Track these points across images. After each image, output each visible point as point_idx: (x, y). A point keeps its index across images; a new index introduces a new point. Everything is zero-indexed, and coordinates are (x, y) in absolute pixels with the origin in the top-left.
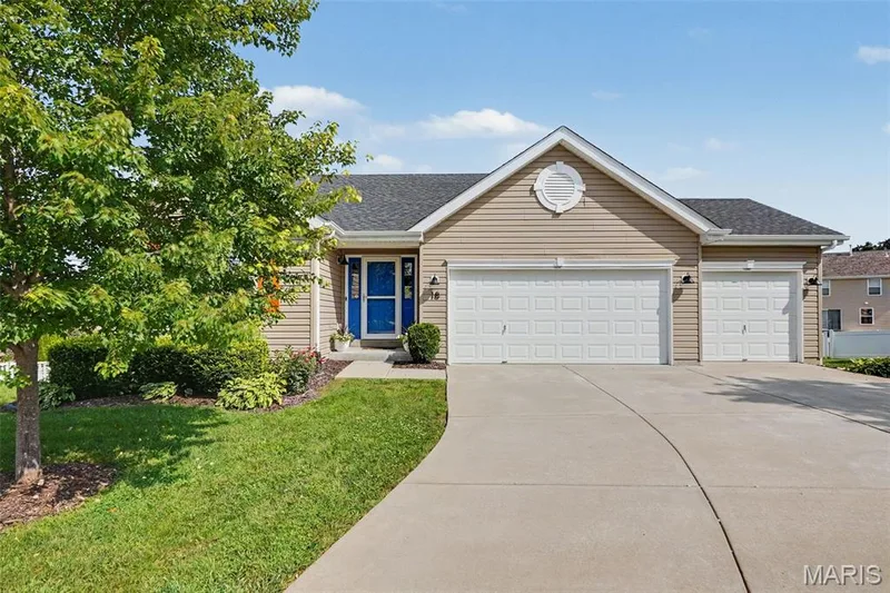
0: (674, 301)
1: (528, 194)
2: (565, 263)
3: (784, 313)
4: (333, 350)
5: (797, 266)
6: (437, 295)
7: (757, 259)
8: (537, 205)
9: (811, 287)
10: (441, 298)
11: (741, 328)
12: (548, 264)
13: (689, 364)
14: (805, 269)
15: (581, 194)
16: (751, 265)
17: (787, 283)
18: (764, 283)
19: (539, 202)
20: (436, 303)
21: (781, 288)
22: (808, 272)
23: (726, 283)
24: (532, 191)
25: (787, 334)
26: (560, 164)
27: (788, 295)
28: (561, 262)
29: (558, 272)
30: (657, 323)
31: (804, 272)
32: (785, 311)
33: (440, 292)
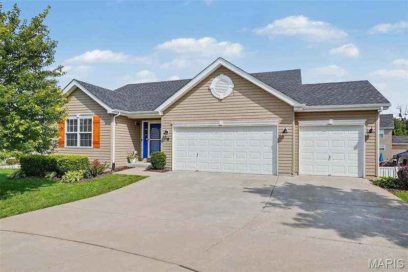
0: (279, 142)
1: (207, 91)
2: (223, 123)
3: (355, 149)
4: (129, 162)
5: (362, 122)
6: (168, 139)
7: (334, 119)
8: (211, 96)
9: (370, 134)
10: (170, 140)
11: (328, 158)
12: (216, 124)
13: (286, 176)
14: (367, 124)
15: (232, 89)
16: (331, 122)
17: (357, 132)
18: (343, 132)
19: (212, 94)
20: (168, 142)
21: (354, 135)
22: (369, 125)
23: (319, 132)
24: (209, 90)
25: (357, 161)
26: (222, 75)
27: (358, 139)
28: (221, 123)
29: (220, 128)
30: (271, 154)
31: (366, 125)
32: (355, 148)
33: (170, 138)
